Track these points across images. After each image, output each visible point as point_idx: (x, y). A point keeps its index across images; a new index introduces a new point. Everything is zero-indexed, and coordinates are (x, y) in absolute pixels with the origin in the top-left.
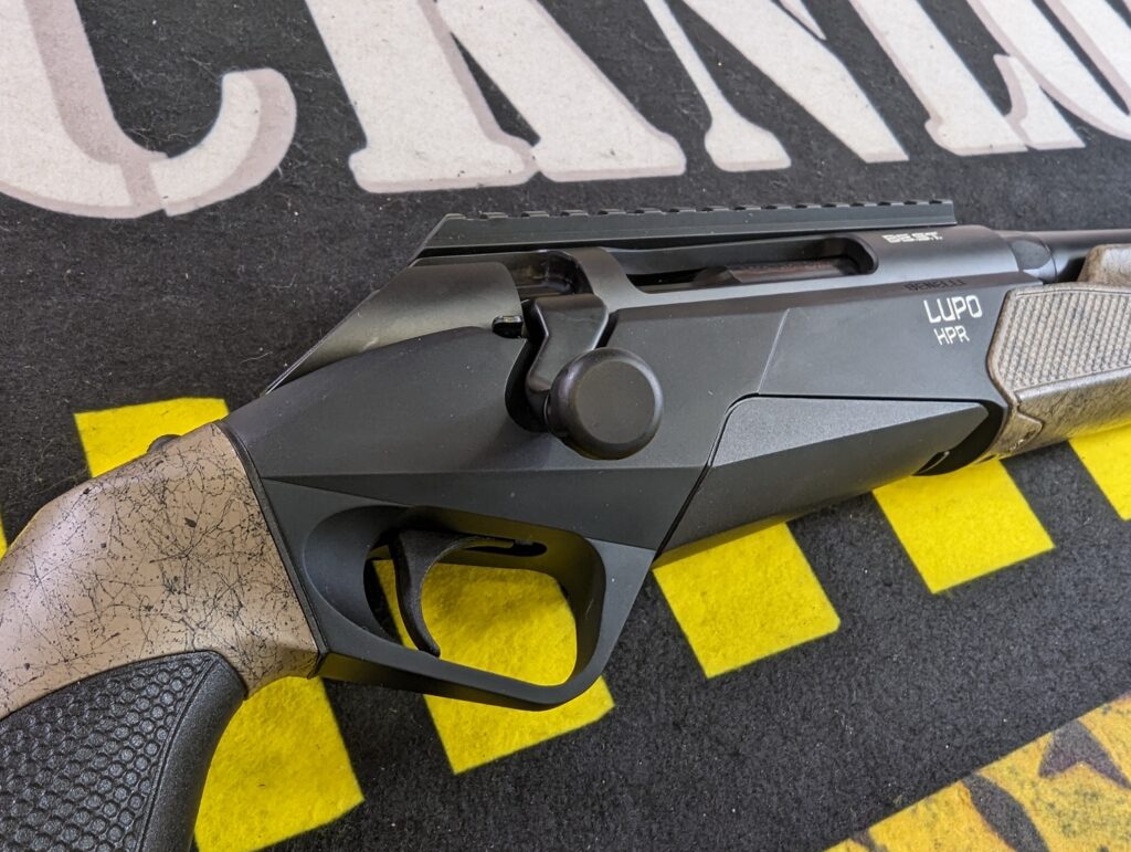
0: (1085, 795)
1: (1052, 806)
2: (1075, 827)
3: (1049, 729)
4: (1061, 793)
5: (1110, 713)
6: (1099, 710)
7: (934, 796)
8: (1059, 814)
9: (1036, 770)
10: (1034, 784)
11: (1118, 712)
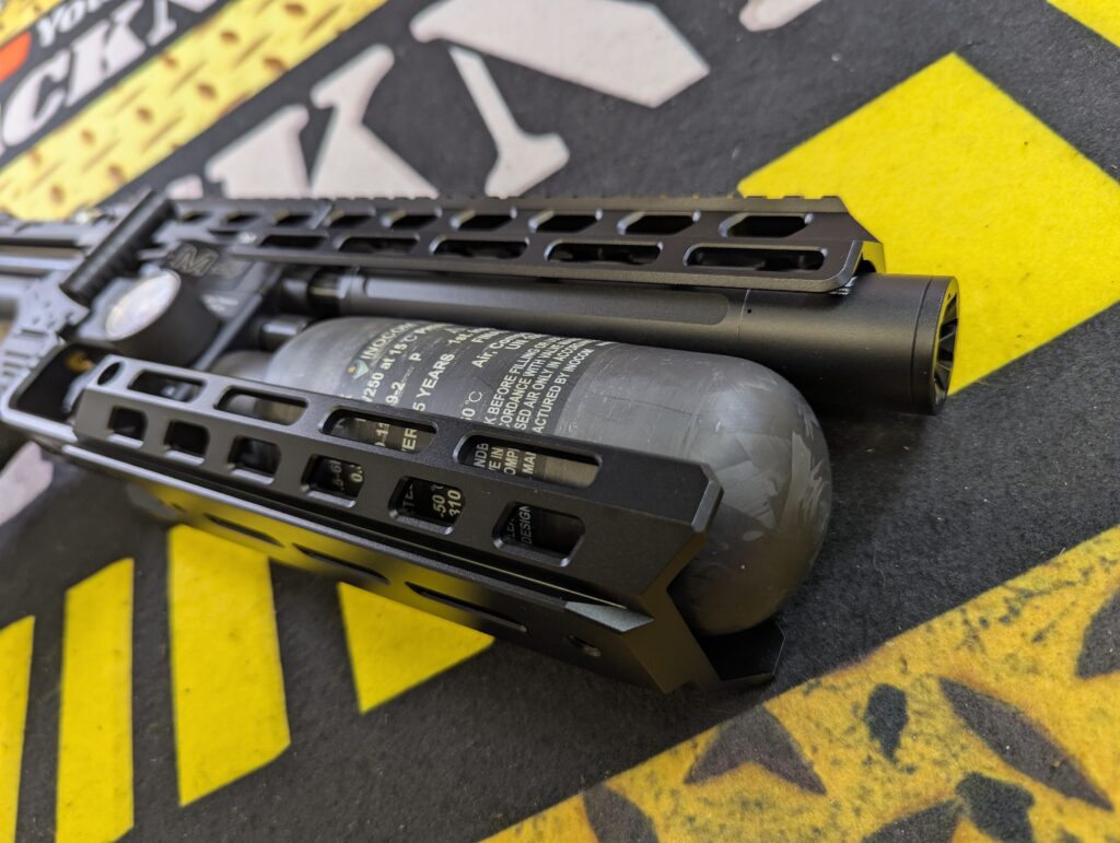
0: (746, 803)
1: (691, 819)
3: (715, 724)
4: (709, 803)
5: (816, 692)
6: (804, 687)
7: (545, 812)
8: (698, 830)
9: (681, 775)
10: (674, 793)
11: (832, 687)
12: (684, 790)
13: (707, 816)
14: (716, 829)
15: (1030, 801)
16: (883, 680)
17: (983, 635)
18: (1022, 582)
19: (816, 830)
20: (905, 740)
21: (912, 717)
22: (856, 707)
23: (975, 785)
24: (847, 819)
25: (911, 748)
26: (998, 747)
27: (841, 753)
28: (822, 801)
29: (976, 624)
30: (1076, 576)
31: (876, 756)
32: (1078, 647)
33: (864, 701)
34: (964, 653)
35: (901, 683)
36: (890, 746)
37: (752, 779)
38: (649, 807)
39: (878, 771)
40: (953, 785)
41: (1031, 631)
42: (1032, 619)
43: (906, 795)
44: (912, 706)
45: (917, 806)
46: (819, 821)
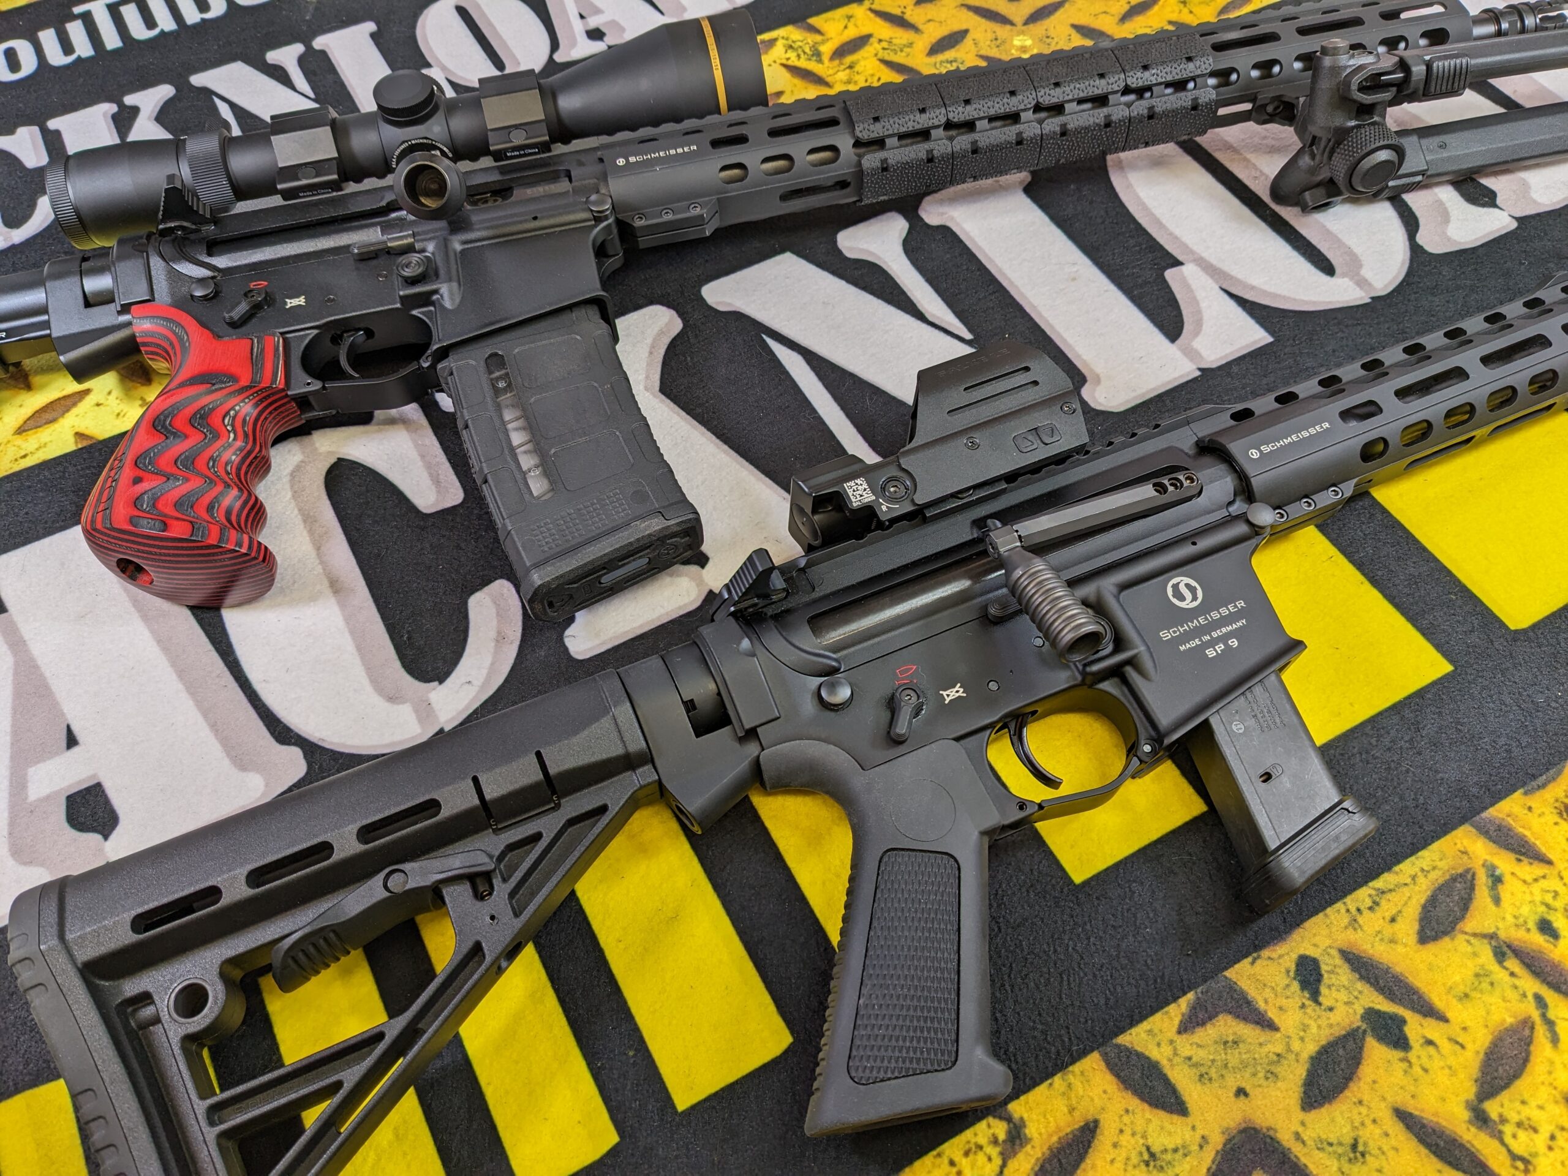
0: (1226, 1043)
1: (1190, 1059)
2: (1213, 1073)
3: (1190, 989)
4: (1199, 1046)
5: (1259, 962)
6: (1250, 959)
7: (1071, 1068)
8: (1196, 1065)
9: (1175, 1029)
10: (1171, 1042)
11: (1269, 958)
12: (1178, 1038)
13: (1199, 1055)
14: (1210, 1063)
15: (1404, 1022)
16: (1302, 952)
17: (1360, 920)
18: (1379, 883)
19: (1278, 1055)
20: (1323, 990)
21: (1326, 976)
22: (1288, 972)
23: (1371, 1015)
24: (1296, 1045)
25: (1327, 996)
26: (1381, 990)
27: (1283, 1002)
28: (1278, 1035)
29: (1353, 910)
30: (1409, 881)
31: (1308, 1003)
32: (1416, 927)
33: (1293, 967)
34: (1350, 931)
35: (1311, 952)
36: (1315, 996)
37: (1225, 1026)
38: (1154, 1054)
39: (1309, 1011)
40: (1359, 1017)
41: (1388, 915)
42: (1387, 908)
43: (1331, 1026)
44: (1324, 968)
45: (1339, 1032)
46: (1279, 1049)
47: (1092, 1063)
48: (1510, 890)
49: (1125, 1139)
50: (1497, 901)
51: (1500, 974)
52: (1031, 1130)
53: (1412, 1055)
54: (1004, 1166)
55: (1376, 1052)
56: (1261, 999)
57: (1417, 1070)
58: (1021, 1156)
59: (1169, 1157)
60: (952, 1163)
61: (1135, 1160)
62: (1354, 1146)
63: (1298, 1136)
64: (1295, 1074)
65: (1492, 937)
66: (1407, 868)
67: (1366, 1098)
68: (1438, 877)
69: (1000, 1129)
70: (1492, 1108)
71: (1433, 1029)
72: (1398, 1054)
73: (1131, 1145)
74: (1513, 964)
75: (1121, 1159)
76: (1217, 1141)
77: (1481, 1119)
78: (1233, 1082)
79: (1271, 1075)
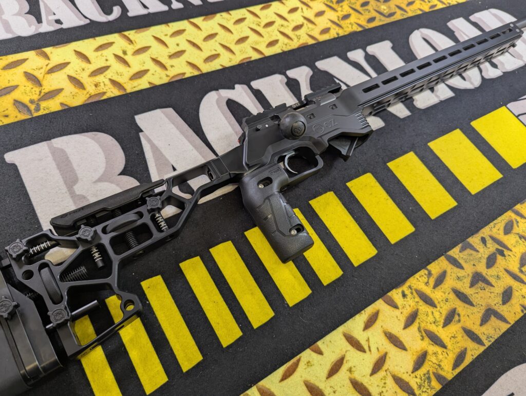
0: (469, 255)
1: (463, 258)
2: (468, 261)
3: (460, 243)
4: (464, 255)
5: (473, 238)
7: (439, 259)
9: (458, 251)
11: (475, 237)
12: (460, 254)
13: (465, 257)
16: (481, 236)
17: (492, 229)
18: (495, 222)
21: (487, 241)
22: (479, 240)
23: (497, 249)
24: (483, 255)
25: (488, 245)
26: (498, 244)
27: (479, 246)
28: (479, 253)
29: (490, 228)
30: (500, 222)
31: (484, 247)
32: (503, 231)
34: (490, 232)
35: (483, 236)
36: (486, 245)
37: (468, 251)
38: (455, 256)
40: (495, 250)
41: (497, 229)
42: (497, 227)
44: (487, 239)
45: (491, 253)
46: (480, 256)
47: (443, 258)
48: (520, 224)
49: (453, 274)
50: (518, 226)
51: (521, 242)
52: (433, 272)
53: (506, 258)
54: (428, 280)
55: (499, 258)
56: (475, 245)
57: (508, 262)
58: (431, 278)
59: (462, 278)
60: (417, 279)
61: (455, 279)
62: (498, 277)
63: (486, 274)
64: (484, 261)
65: (518, 234)
66: (500, 219)
67: (499, 266)
68: (506, 221)
69: (426, 272)
70: (523, 269)
71: (510, 253)
72: (503, 258)
73: (454, 276)
74: (523, 240)
75: (452, 278)
76: (471, 275)
77: (521, 271)
78: (472, 263)
79: (480, 262)
